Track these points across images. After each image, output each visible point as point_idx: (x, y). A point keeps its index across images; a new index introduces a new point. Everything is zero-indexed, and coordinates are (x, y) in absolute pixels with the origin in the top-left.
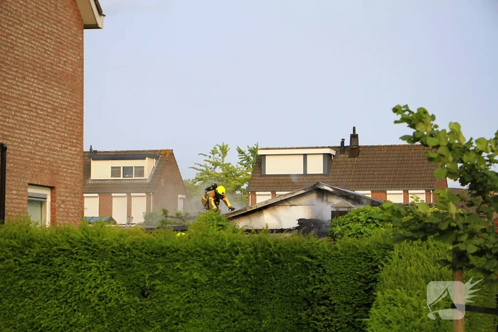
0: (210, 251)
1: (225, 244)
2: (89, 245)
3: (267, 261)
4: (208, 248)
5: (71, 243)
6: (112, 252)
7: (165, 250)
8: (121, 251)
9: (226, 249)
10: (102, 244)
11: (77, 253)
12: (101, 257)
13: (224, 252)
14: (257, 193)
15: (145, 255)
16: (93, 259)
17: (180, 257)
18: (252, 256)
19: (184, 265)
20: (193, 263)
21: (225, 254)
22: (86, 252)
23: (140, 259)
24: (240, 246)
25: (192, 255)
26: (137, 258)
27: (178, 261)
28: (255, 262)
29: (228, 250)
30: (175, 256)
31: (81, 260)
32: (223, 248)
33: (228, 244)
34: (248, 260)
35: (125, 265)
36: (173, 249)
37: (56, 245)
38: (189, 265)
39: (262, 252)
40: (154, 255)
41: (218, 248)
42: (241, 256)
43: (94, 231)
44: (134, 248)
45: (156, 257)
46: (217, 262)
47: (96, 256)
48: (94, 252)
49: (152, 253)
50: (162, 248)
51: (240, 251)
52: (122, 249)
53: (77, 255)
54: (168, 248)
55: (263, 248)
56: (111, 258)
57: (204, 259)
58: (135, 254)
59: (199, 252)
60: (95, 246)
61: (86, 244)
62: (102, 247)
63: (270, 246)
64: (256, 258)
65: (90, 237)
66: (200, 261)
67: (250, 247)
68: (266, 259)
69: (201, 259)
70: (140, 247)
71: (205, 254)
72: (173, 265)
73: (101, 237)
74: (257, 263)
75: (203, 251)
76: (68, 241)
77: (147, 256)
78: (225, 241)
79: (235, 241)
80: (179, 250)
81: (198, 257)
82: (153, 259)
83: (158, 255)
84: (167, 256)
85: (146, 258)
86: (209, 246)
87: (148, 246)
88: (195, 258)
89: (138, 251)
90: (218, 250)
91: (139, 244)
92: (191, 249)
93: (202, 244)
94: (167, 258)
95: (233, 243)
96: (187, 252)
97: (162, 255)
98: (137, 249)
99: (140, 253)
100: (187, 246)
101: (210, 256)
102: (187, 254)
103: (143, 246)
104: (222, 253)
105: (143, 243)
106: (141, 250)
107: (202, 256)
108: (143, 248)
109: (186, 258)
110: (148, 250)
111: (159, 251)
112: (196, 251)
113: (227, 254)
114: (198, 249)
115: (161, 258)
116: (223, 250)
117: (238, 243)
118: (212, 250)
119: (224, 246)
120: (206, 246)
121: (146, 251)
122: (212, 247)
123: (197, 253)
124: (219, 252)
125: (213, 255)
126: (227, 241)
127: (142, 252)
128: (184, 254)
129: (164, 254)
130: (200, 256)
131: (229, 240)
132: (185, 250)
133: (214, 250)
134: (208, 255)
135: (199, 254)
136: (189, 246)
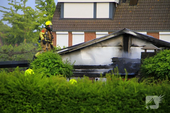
1: (134, 92)
2: (24, 91)
4: (121, 94)
6: (43, 96)
7: (86, 96)
8: (50, 96)
9: (136, 95)
10: (35, 90)
11: (14, 97)
12: (34, 101)
13: (134, 98)
14: (57, 33)
15: (70, 99)
16: (27, 102)
17: (98, 102)
20: (108, 106)
21: (134, 100)
22: (21, 96)
23: (66, 103)
26: (63, 101)
29: (137, 97)
30: (95, 101)
31: (17, 102)
32: (132, 95)
33: (136, 92)
35: (53, 107)
36: (93, 95)
38: (105, 108)
40: (77, 100)
41: (129, 95)
43: (28, 79)
44: (60, 94)
45: (78, 101)
46: (128, 106)
47: (30, 100)
48: (28, 96)
49: (76, 98)
50: (83, 94)
52: (51, 94)
53: (14, 98)
54: (89, 93)
56: (42, 101)
57: (118, 103)
58: (62, 99)
59: (114, 98)
60: (28, 92)
61: (21, 90)
62: (35, 92)
65: (25, 84)
69: (115, 104)
70: (66, 93)
71: (118, 99)
72: (92, 108)
73: (33, 84)
75: (117, 97)
77: (72, 100)
78: (134, 89)
79: (141, 89)
80: (97, 96)
81: (113, 102)
82: (76, 102)
83: (81, 100)
84: (87, 101)
85: (71, 101)
86: (121, 93)
87: (72, 92)
88: (110, 102)
89: (64, 96)
90: (128, 96)
91: (64, 91)
92: (107, 95)
93: (116, 91)
94: (87, 102)
95: (140, 91)
96: (104, 97)
97: (83, 100)
98: (63, 94)
99: (66, 98)
100: (103, 92)
101: (122, 101)
102: (104, 99)
103: (68, 92)
104: (132, 99)
105: (67, 90)
106: (67, 95)
107: (116, 101)
108: (68, 94)
109: (103, 103)
110: (72, 95)
111: (81, 96)
112: (111, 97)
113: (136, 100)
114: (112, 95)
115: (83, 102)
116: (133, 97)
117: (145, 91)
118: (123, 96)
119: (133, 93)
120: (119, 93)
121: (71, 96)
122: (124, 94)
123: (111, 98)
124: (130, 98)
125: (125, 100)
126: (135, 89)
127: (67, 97)
128: (102, 99)
129: (85, 99)
130: (114, 101)
131: (136, 88)
132: (102, 96)
133: (125, 96)
134: (121, 100)
135: (113, 100)
136: (105, 93)
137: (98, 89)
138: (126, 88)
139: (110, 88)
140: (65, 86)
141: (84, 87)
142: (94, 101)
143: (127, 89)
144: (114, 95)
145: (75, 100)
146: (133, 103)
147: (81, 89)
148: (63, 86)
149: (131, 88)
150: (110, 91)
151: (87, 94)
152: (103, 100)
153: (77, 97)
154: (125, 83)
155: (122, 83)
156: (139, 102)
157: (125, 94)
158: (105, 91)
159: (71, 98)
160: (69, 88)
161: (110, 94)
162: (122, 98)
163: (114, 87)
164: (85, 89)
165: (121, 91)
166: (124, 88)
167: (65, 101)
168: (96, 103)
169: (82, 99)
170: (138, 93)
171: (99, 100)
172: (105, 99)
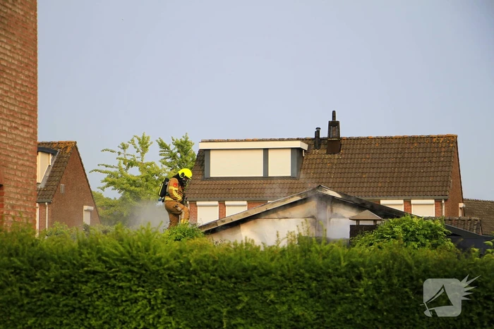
0: (318, 275)
1: (340, 264)
2: (133, 265)
3: (407, 289)
4: (315, 269)
5: (104, 262)
6: (169, 275)
7: (249, 272)
8: (182, 274)
9: (343, 270)
10: (153, 263)
11: (114, 277)
12: (152, 283)
13: (338, 276)
14: (198, 203)
15: (219, 280)
16: (139, 286)
18: (383, 282)
19: (278, 295)
20: (292, 292)
21: (340, 279)
22: (129, 276)
23: (212, 286)
24: (364, 267)
25: (290, 279)
26: (207, 284)
27: (269, 289)
28: (388, 290)
29: (345, 273)
30: (266, 282)
31: (121, 288)
32: (337, 270)
33: (344, 264)
34: (378, 289)
35: (188, 294)
36: (262, 271)
37: (83, 266)
38: (286, 296)
39: (398, 276)
40: (233, 280)
41: (330, 270)
42: (366, 282)
43: (139, 244)
44: (202, 270)
45: (235, 283)
46: (329, 290)
47: (144, 282)
48: (142, 274)
49: (230, 277)
50: (245, 270)
51: (363, 275)
52: (184, 271)
53: (115, 280)
54: (255, 268)
55: (399, 270)
56: (167, 284)
57: (309, 286)
58: (204, 279)
59: (302, 275)
60: (142, 266)
61: (128, 263)
62: (154, 268)
63: (409, 267)
64: (391, 285)
65: (135, 253)
66: (303, 289)
67: (380, 267)
68: (405, 287)
69: (305, 287)
70: (211, 268)
71: (311, 278)
72: (262, 295)
73: (150, 252)
74: (391, 293)
75: (307, 275)
76: (99, 259)
77: (223, 282)
78: (339, 259)
79: (353, 260)
80: (271, 273)
81: (300, 284)
82: (232, 286)
83: (240, 280)
84: (253, 282)
85: (221, 283)
86: (315, 266)
87: (223, 267)
88: (294, 284)
89: (208, 274)
90: (329, 273)
91: (209, 264)
92: (289, 271)
93: (306, 263)
94: (252, 285)
95: (351, 262)
96: (283, 275)
97: (245, 281)
98: (206, 271)
99: (212, 278)
100: (282, 266)
101: (318, 281)
102: (284, 279)
103: (215, 266)
104: (336, 278)
105: (214, 262)
106: (213, 272)
107: (305, 282)
108: (216, 270)
109: (282, 285)
110: (223, 273)
111: (241, 274)
112: (297, 274)
113: (344, 278)
114: (299, 270)
115: (244, 285)
116: (337, 273)
117: (360, 262)
118: (320, 272)
119: (339, 267)
120: (312, 267)
121: (221, 274)
122: (321, 269)
123: (297, 277)
124: (332, 275)
125: (322, 280)
126: (342, 258)
127: (214, 276)
128: (279, 278)
129: (248, 279)
130: (302, 282)
131: (344, 257)
132: (279, 272)
133: (324, 273)
134: (315, 280)
135: (301, 279)
136: (286, 267)
137: (272, 260)
138: (324, 258)
139: (295, 257)
140: (211, 255)
141: (247, 256)
142: (264, 283)
143: (326, 260)
144: (302, 271)
145: (229, 281)
146: (339, 285)
147: (241, 259)
148: (205, 256)
149: (334, 259)
150: (294, 263)
151: (251, 269)
152: (282, 281)
153: (233, 276)
154: (322, 248)
155: (316, 249)
156: (349, 284)
157: (324, 268)
158: (285, 264)
159: (222, 278)
160: (217, 259)
161: (296, 269)
162: (319, 275)
163: (302, 256)
164: (247, 261)
165: (316, 263)
166: (321, 258)
167: (209, 283)
168: (268, 285)
169: (243, 279)
170: (347, 266)
171: (273, 281)
172: (286, 279)
